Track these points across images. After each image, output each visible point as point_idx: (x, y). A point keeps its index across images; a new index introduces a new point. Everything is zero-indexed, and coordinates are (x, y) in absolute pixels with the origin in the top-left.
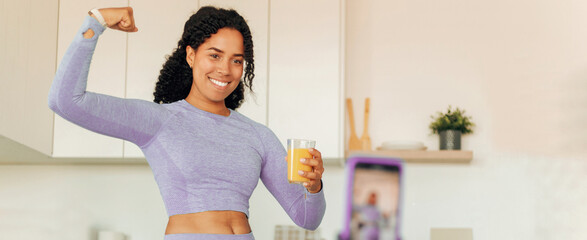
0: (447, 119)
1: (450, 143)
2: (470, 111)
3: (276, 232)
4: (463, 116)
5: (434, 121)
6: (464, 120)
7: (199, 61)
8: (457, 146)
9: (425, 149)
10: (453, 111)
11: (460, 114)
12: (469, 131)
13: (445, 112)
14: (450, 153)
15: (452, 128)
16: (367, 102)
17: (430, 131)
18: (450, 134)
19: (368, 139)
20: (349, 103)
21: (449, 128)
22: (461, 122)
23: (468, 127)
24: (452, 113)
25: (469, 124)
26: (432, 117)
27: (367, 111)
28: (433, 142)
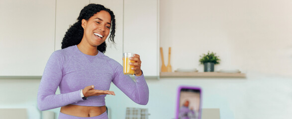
0: (207, 57)
1: (209, 69)
2: (218, 54)
3: (127, 111)
4: (215, 56)
5: (201, 58)
6: (216, 57)
7: (89, 26)
8: (212, 70)
9: (197, 71)
10: (210, 53)
11: (213, 55)
12: (218, 63)
13: (206, 54)
14: (209, 73)
15: (210, 61)
16: (170, 49)
17: (199, 63)
18: (209, 64)
19: (170, 67)
20: (161, 49)
21: (209, 61)
22: (214, 59)
23: (217, 61)
24: (209, 55)
25: (218, 59)
26: (200, 56)
27: (170, 53)
28: (201, 68)
